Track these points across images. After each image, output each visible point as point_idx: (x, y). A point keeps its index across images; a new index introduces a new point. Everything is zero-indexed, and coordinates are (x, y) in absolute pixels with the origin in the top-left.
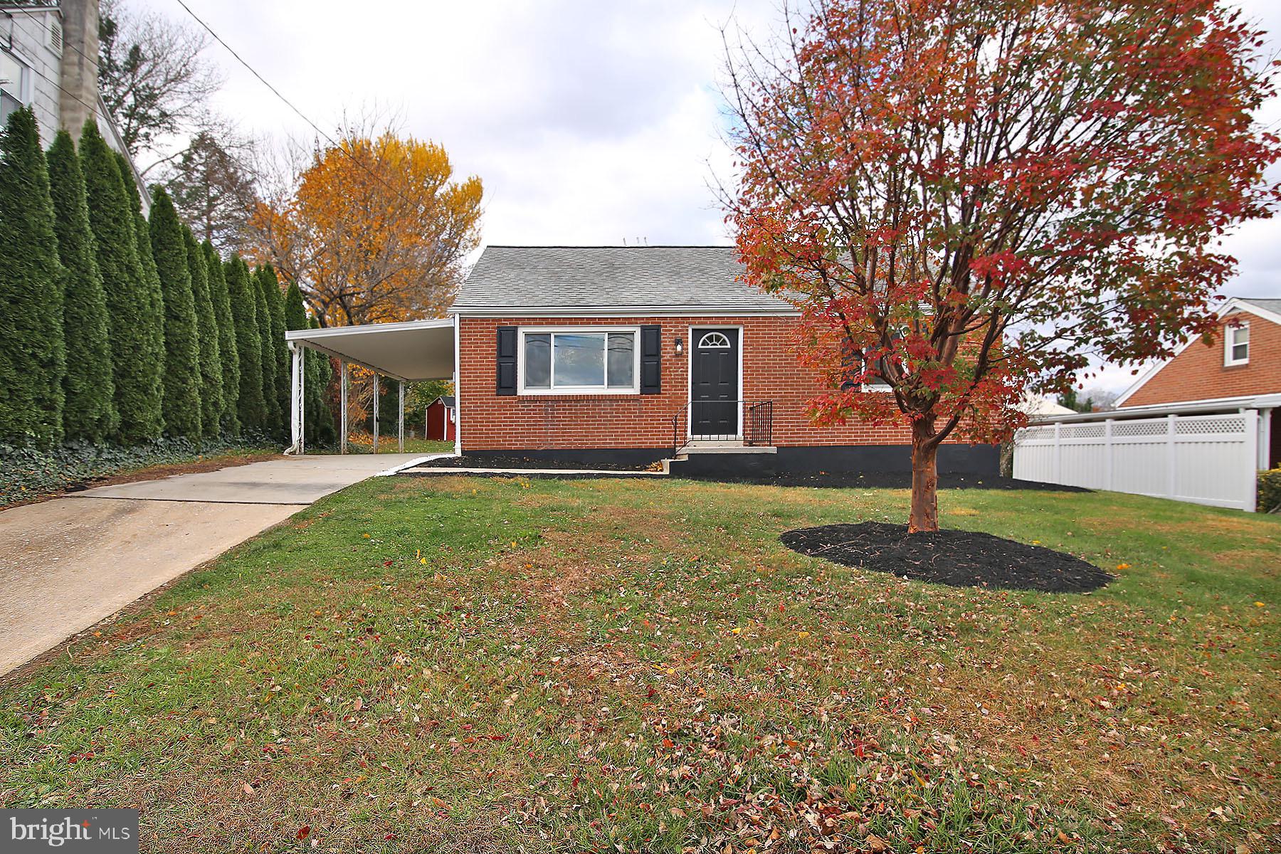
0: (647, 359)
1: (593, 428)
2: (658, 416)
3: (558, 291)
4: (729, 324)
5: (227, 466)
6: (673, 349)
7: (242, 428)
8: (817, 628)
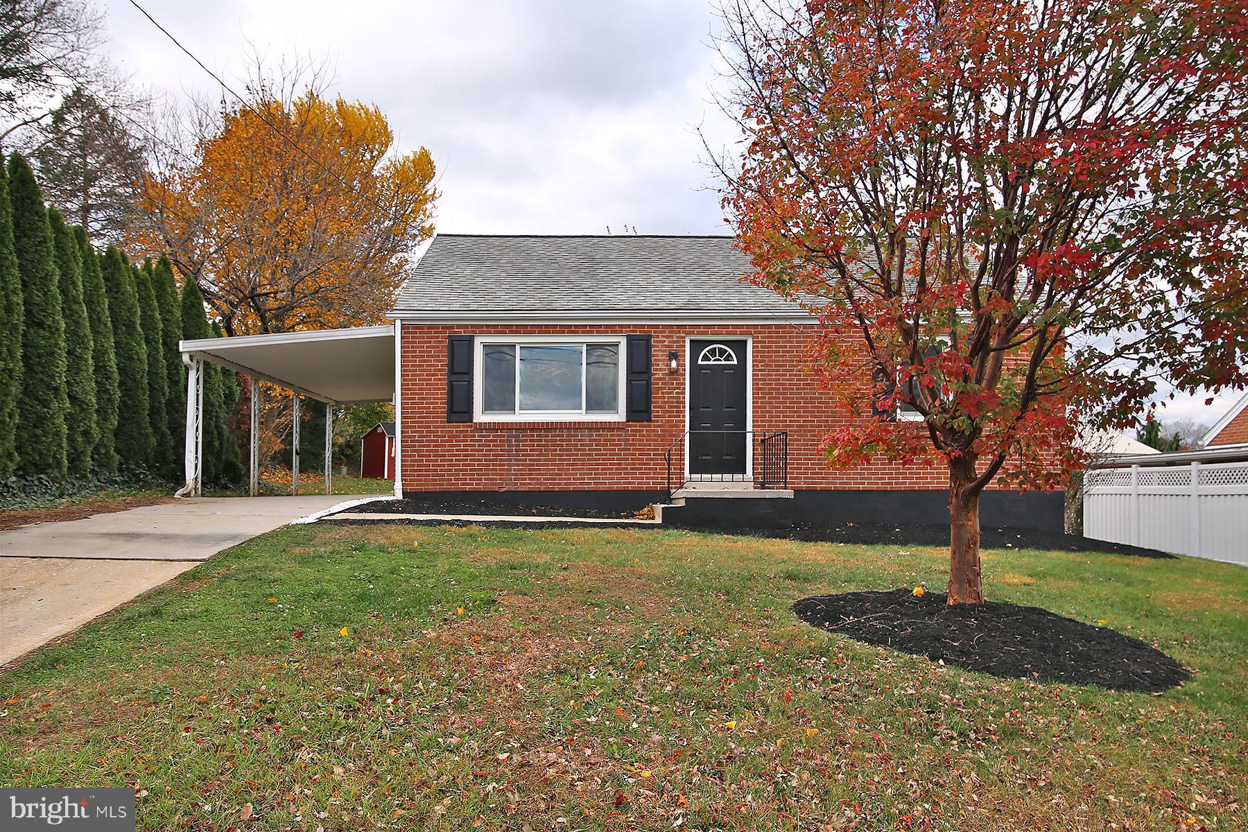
0: (634, 377)
1: (567, 465)
2: (648, 450)
3: (525, 291)
4: (735, 334)
5: (99, 512)
6: (667, 365)
7: (121, 464)
8: (829, 724)
